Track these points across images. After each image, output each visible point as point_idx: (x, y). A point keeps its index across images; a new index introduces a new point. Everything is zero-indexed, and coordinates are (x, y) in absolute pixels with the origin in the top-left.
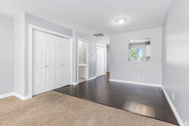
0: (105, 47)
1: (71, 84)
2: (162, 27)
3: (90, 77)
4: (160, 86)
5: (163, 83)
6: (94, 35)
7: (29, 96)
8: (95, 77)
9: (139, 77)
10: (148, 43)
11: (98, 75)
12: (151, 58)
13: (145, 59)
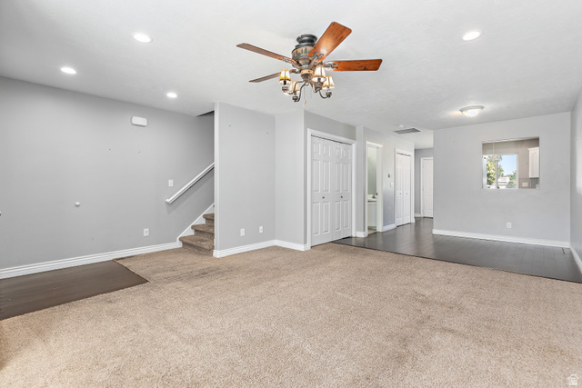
0: (412, 154)
1: (354, 235)
2: (569, 113)
3: (385, 223)
4: (566, 245)
5: (573, 239)
6: (397, 132)
7: (308, 246)
8: (392, 226)
9: (509, 225)
10: (535, 141)
11: (399, 221)
12: (541, 181)
13: (525, 184)
